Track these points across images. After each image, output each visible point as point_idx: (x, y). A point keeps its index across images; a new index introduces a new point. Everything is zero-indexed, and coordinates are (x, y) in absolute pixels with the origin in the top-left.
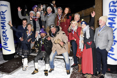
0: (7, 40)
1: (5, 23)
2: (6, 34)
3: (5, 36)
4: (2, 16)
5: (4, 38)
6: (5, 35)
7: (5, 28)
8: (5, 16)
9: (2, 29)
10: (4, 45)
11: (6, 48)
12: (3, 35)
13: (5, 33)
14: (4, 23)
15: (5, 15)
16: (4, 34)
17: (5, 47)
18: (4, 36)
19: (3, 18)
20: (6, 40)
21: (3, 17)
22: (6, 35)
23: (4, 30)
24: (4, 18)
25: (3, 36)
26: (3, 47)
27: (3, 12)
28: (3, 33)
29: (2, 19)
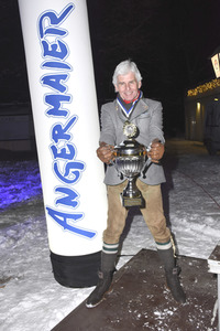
0: (77, 174)
1: (64, 77)
2: (73, 141)
3: (68, 152)
4: (51, 39)
5: (62, 163)
6: (64, 150)
7: (64, 106)
8: (65, 39)
9: (50, 112)
10: (58, 202)
11: (70, 222)
12: (54, 149)
13: (68, 137)
14: (61, 82)
15: (62, 33)
16: (61, 144)
17: (66, 216)
18: (63, 155)
19: (53, 53)
20: (71, 177)
21: (54, 46)
22: (71, 147)
23: (63, 121)
24: (59, 50)
25: (56, 155)
26: (52, 213)
27: (51, 15)
28: (55, 138)
29: (50, 59)
